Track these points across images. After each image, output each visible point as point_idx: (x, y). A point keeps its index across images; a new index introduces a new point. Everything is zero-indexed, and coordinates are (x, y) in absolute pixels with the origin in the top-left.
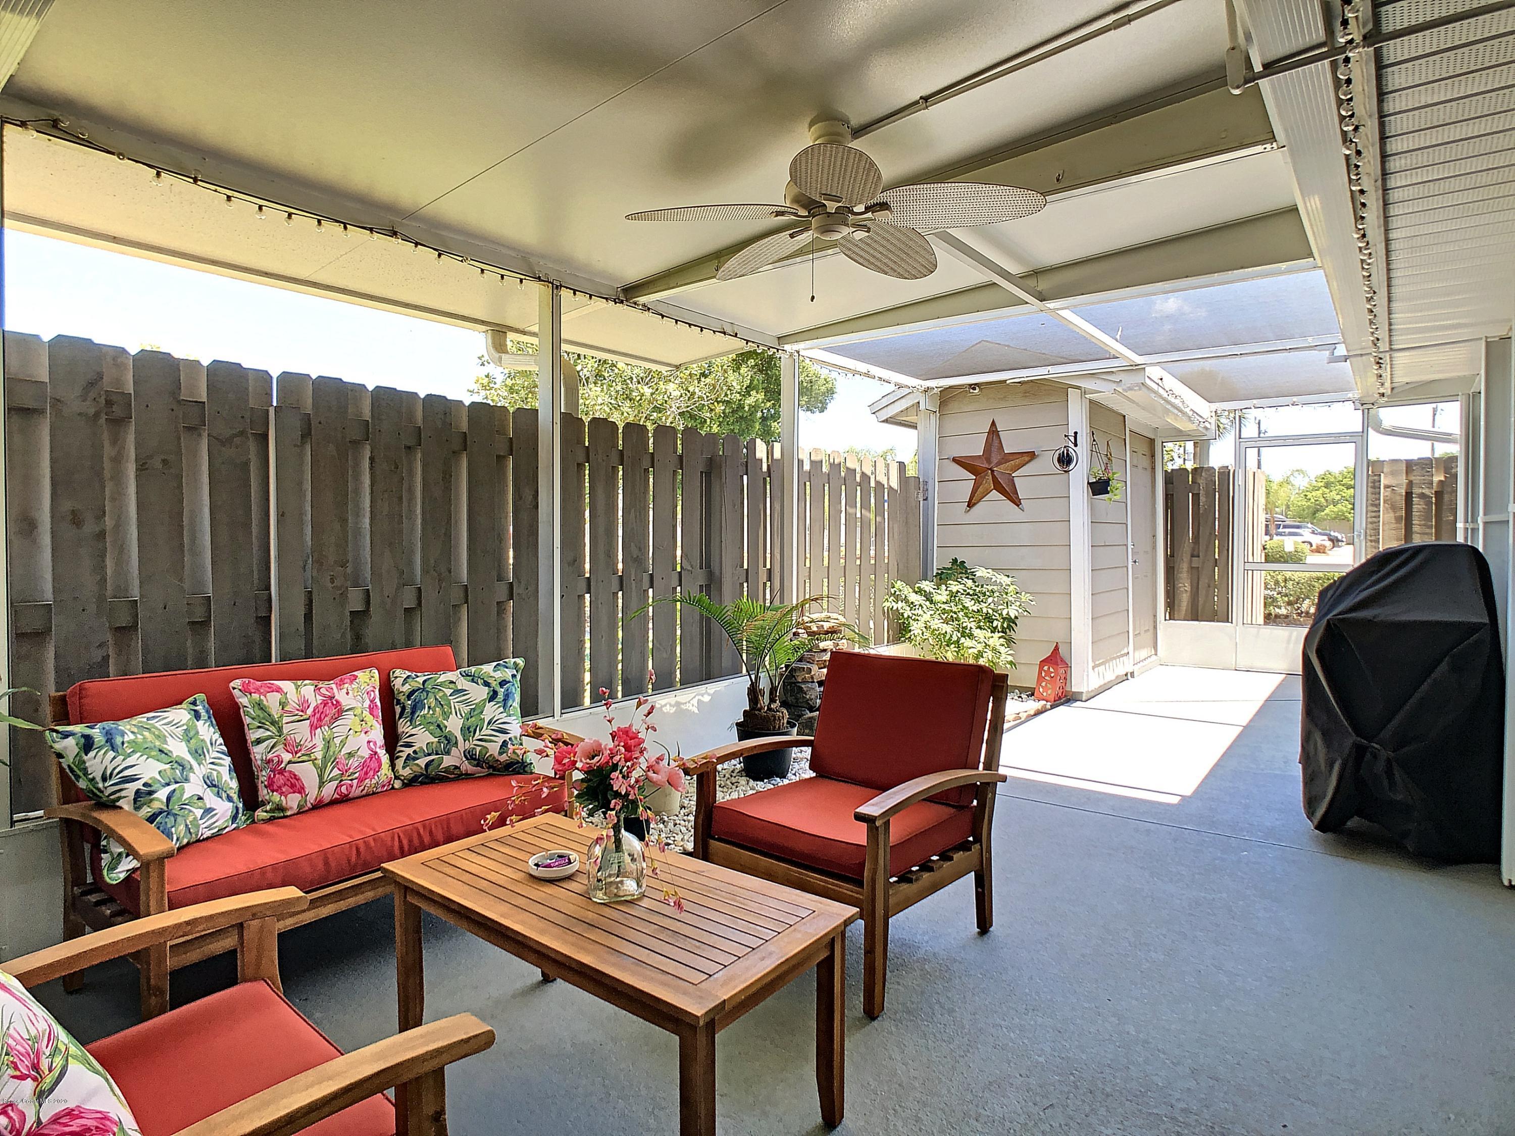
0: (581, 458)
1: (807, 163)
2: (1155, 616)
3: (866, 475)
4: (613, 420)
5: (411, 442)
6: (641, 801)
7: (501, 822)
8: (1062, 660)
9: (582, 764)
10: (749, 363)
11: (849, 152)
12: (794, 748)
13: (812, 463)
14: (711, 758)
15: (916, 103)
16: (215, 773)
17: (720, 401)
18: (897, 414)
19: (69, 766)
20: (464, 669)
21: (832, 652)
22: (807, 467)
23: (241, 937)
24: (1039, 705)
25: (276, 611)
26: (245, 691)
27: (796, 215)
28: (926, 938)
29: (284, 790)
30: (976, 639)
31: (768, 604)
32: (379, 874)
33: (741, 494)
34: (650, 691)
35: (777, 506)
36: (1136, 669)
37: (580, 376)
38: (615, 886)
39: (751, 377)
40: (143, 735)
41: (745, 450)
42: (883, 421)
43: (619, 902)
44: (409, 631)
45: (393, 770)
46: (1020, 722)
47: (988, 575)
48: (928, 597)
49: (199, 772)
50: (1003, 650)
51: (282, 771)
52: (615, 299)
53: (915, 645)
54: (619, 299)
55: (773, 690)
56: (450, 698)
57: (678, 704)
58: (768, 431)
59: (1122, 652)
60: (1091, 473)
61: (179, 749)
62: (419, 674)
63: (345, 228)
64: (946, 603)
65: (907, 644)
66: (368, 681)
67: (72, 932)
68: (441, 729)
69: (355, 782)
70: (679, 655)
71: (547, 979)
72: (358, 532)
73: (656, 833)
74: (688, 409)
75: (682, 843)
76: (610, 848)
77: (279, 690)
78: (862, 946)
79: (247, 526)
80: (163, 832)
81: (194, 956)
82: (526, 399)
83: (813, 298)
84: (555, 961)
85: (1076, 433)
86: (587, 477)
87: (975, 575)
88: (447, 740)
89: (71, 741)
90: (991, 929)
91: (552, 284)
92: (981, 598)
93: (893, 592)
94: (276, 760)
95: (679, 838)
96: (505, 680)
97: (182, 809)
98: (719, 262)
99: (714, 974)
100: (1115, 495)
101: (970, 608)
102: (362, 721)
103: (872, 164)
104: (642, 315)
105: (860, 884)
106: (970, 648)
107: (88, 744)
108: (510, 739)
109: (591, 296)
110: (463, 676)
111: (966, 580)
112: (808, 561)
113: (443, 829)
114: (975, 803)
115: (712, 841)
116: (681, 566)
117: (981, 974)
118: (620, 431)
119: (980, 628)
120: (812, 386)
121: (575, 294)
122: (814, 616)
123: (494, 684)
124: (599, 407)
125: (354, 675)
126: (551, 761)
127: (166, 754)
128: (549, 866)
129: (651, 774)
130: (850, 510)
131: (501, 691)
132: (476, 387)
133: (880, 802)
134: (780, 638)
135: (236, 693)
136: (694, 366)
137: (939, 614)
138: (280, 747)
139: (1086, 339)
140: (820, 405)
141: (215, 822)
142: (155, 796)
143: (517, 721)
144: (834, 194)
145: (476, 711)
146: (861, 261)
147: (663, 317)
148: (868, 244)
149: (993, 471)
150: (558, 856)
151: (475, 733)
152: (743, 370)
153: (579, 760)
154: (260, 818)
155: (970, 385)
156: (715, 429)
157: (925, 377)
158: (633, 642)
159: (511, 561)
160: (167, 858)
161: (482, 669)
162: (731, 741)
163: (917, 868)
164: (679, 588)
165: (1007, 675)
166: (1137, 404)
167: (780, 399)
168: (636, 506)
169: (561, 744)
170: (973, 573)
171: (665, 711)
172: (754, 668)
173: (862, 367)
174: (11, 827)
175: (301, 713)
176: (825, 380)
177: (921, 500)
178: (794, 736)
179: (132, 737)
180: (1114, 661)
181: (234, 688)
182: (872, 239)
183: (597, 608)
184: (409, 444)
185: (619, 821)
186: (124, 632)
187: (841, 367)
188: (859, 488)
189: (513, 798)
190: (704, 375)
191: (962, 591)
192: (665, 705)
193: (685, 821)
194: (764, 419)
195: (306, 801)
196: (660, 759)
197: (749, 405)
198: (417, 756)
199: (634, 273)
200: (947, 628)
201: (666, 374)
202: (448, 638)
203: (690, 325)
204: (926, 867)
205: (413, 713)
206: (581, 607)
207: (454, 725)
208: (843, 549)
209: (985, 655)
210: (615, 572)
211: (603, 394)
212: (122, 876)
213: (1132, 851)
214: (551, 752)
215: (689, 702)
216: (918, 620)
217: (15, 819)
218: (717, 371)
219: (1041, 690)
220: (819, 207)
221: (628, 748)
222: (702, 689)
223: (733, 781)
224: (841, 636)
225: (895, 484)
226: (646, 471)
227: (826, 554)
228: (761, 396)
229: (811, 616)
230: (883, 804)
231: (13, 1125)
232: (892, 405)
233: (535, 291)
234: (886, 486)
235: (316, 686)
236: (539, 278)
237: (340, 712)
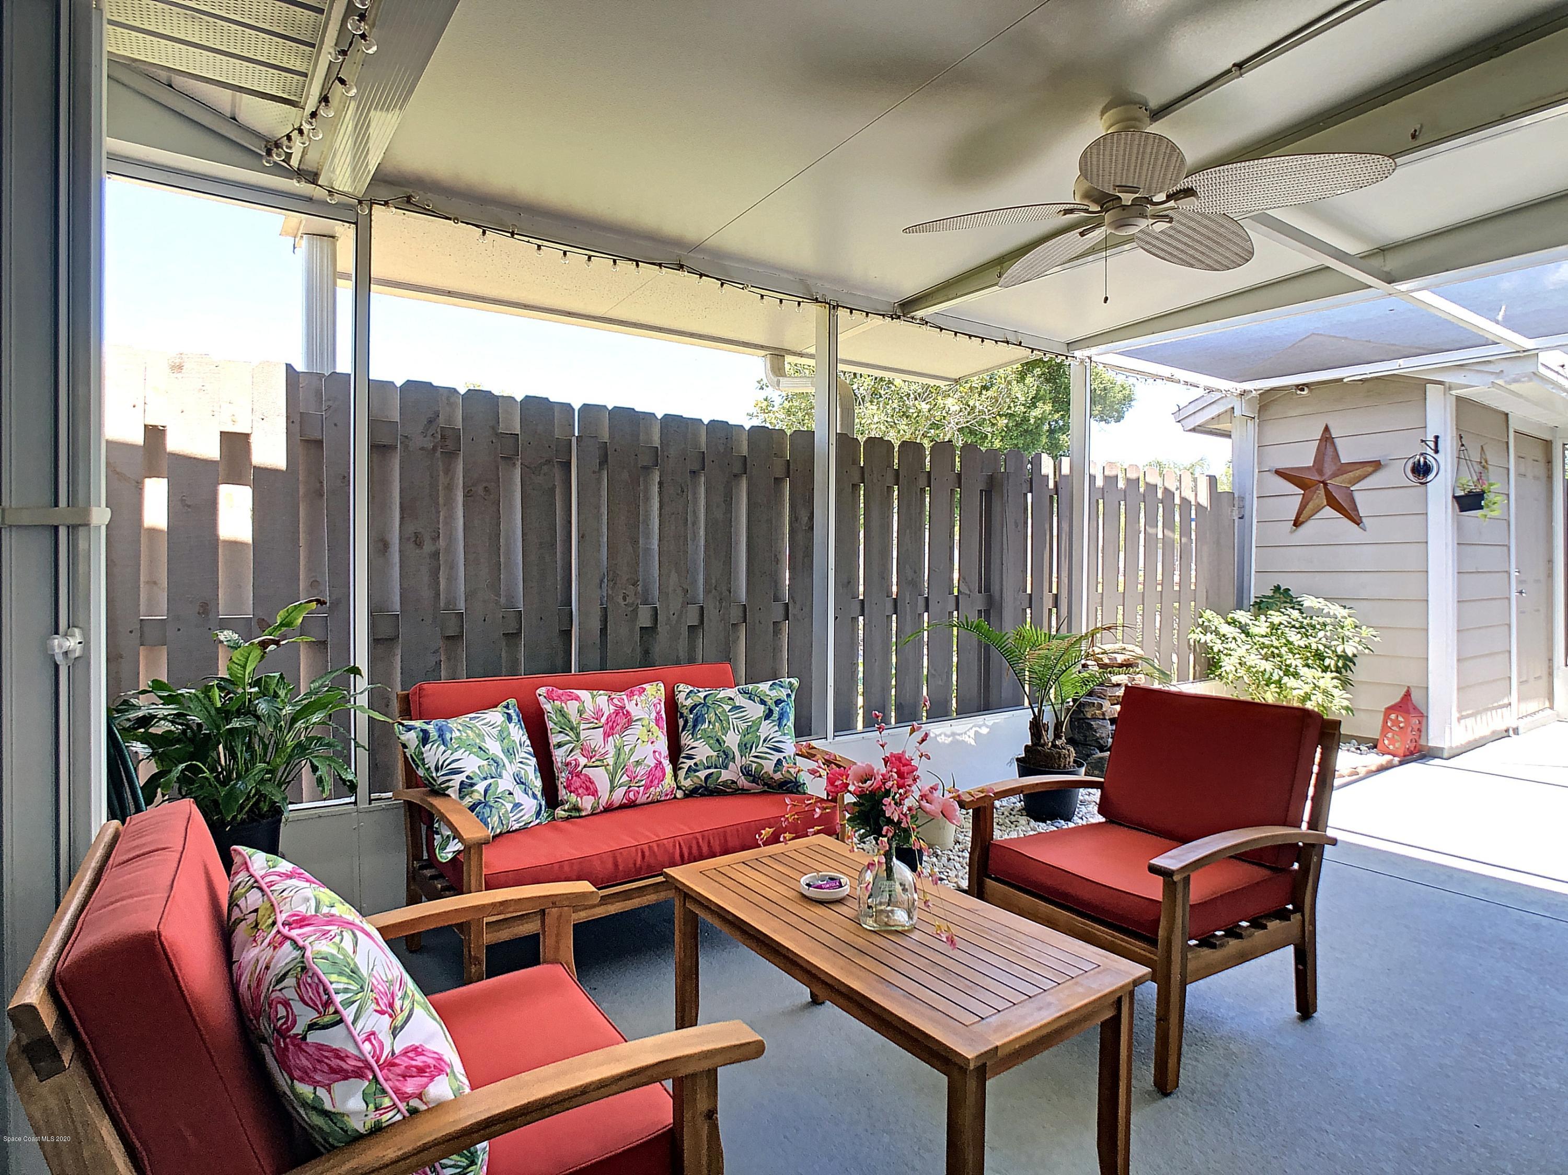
0: (856, 478)
1: (1098, 154)
2: (1551, 660)
3: (1170, 491)
4: (889, 439)
5: (696, 467)
6: (914, 830)
7: (774, 839)
8: (1415, 708)
9: (854, 788)
10: (1035, 372)
11: (1147, 138)
12: (1081, 790)
13: (1106, 478)
14: (988, 792)
15: (1229, 71)
16: (523, 772)
17: (1003, 415)
18: (1207, 422)
19: (411, 755)
20: (741, 687)
21: (1126, 686)
22: (1099, 483)
23: (543, 922)
24: (1384, 759)
25: (576, 626)
26: (549, 697)
27: (1087, 211)
28: (1232, 1014)
29: (580, 792)
30: (1302, 678)
31: (1054, 632)
32: (661, 879)
33: (1024, 513)
34: (924, 719)
35: (1065, 526)
36: (1522, 724)
37: (855, 395)
38: (886, 915)
39: (1038, 386)
40: (466, 733)
41: (1029, 466)
42: (1190, 430)
43: (889, 931)
44: (692, 648)
45: (676, 780)
46: (1356, 778)
47: (1318, 605)
48: (1244, 630)
49: (510, 769)
50: (1336, 692)
51: (578, 775)
52: (892, 315)
53: (1227, 683)
54: (896, 315)
55: (1058, 725)
56: (729, 714)
57: (953, 734)
58: (1056, 444)
59: (1501, 703)
60: (1459, 485)
61: (494, 748)
62: (701, 690)
63: (637, 265)
64: (1266, 636)
65: (1217, 682)
66: (654, 693)
67: (413, 900)
68: (720, 744)
69: (642, 789)
70: (955, 683)
71: (816, 1001)
72: (648, 550)
73: (929, 866)
74: (968, 424)
75: (956, 880)
76: (882, 876)
77: (577, 698)
78: (1155, 1013)
79: (553, 545)
80: (481, 820)
81: (505, 935)
82: (803, 420)
83: (1106, 299)
84: (824, 983)
85: (1437, 437)
86: (862, 497)
87: (1302, 605)
88: (725, 754)
89: (412, 734)
90: (1314, 1015)
91: (830, 304)
92: (1310, 631)
93: (1201, 623)
94: (574, 762)
95: (952, 874)
96: (780, 700)
97: (496, 801)
98: (1002, 268)
99: (987, 1017)
100: (1493, 510)
101: (1296, 643)
102: (649, 731)
103: (1174, 148)
104: (920, 330)
105: (1153, 942)
106: (1295, 689)
107: (425, 738)
108: (784, 758)
109: (867, 314)
110: (741, 693)
111: (1291, 610)
112: (1100, 586)
113: (720, 840)
114: (1296, 866)
115: (988, 881)
116: (958, 590)
117: (1301, 1065)
118: (896, 449)
119: (1308, 666)
120: (1106, 394)
121: (851, 313)
122: (1107, 647)
123: (769, 702)
124: (875, 426)
125: (642, 688)
126: (824, 782)
127: (484, 751)
128: (820, 887)
129: (924, 803)
130: (1149, 530)
131: (776, 710)
132: (754, 410)
133: (1179, 855)
134: (1067, 669)
135: (542, 699)
136: (975, 378)
137: (1257, 649)
138: (577, 751)
139: (1452, 323)
140: (1116, 414)
141: (522, 817)
142: (475, 788)
143: (791, 741)
144: (1130, 185)
145: (752, 729)
146: (1162, 254)
147: (941, 330)
148: (1170, 236)
149: (1325, 484)
150: (829, 878)
151: (751, 750)
152: (1029, 380)
153: (851, 783)
154: (559, 816)
155: (1297, 386)
156: (997, 444)
157: (1242, 379)
158: (908, 668)
159: (787, 582)
160: (484, 844)
161: (759, 688)
162: (1011, 777)
163: (1222, 933)
164: (955, 613)
165: (1340, 721)
166: (1527, 399)
167: (1069, 409)
168: (911, 527)
169: (834, 766)
170: (1299, 603)
171: (940, 741)
172: (1038, 700)
173: (1165, 371)
174: (370, 804)
175: (596, 721)
176: (1122, 386)
177: (1236, 518)
178: (1081, 775)
179: (458, 734)
180: (1489, 713)
181: (540, 695)
182: (1175, 229)
183: (871, 631)
184: (695, 469)
185: (890, 848)
186: (453, 639)
187: (1139, 372)
188: (1160, 505)
189: (786, 816)
190: (985, 388)
191: (1286, 624)
192: (940, 735)
193: (959, 857)
194: (1051, 432)
195: (598, 804)
196: (934, 788)
197: (1035, 417)
198: (698, 768)
199: (911, 287)
200: (1267, 666)
201: (944, 388)
202: (727, 656)
203: (970, 336)
204: (1233, 932)
205: (695, 726)
206: (855, 629)
207: (732, 740)
208: (1141, 573)
209: (1313, 697)
210: (889, 594)
211: (879, 412)
212: (450, 856)
213: (1513, 949)
214: (824, 773)
215: (965, 733)
216: (1230, 655)
217: (372, 798)
218: (1000, 383)
219: (1386, 742)
220: (1113, 200)
221: (901, 775)
222: (979, 719)
223: (1013, 820)
224: (1138, 670)
225: (1204, 499)
226: (923, 490)
227: (1121, 579)
228: (1048, 407)
229: (1102, 647)
230: (1183, 858)
231: (375, 1052)
232: (1201, 412)
233: (812, 310)
234: (1193, 503)
235: (609, 696)
236: (817, 300)
237: (630, 721)
